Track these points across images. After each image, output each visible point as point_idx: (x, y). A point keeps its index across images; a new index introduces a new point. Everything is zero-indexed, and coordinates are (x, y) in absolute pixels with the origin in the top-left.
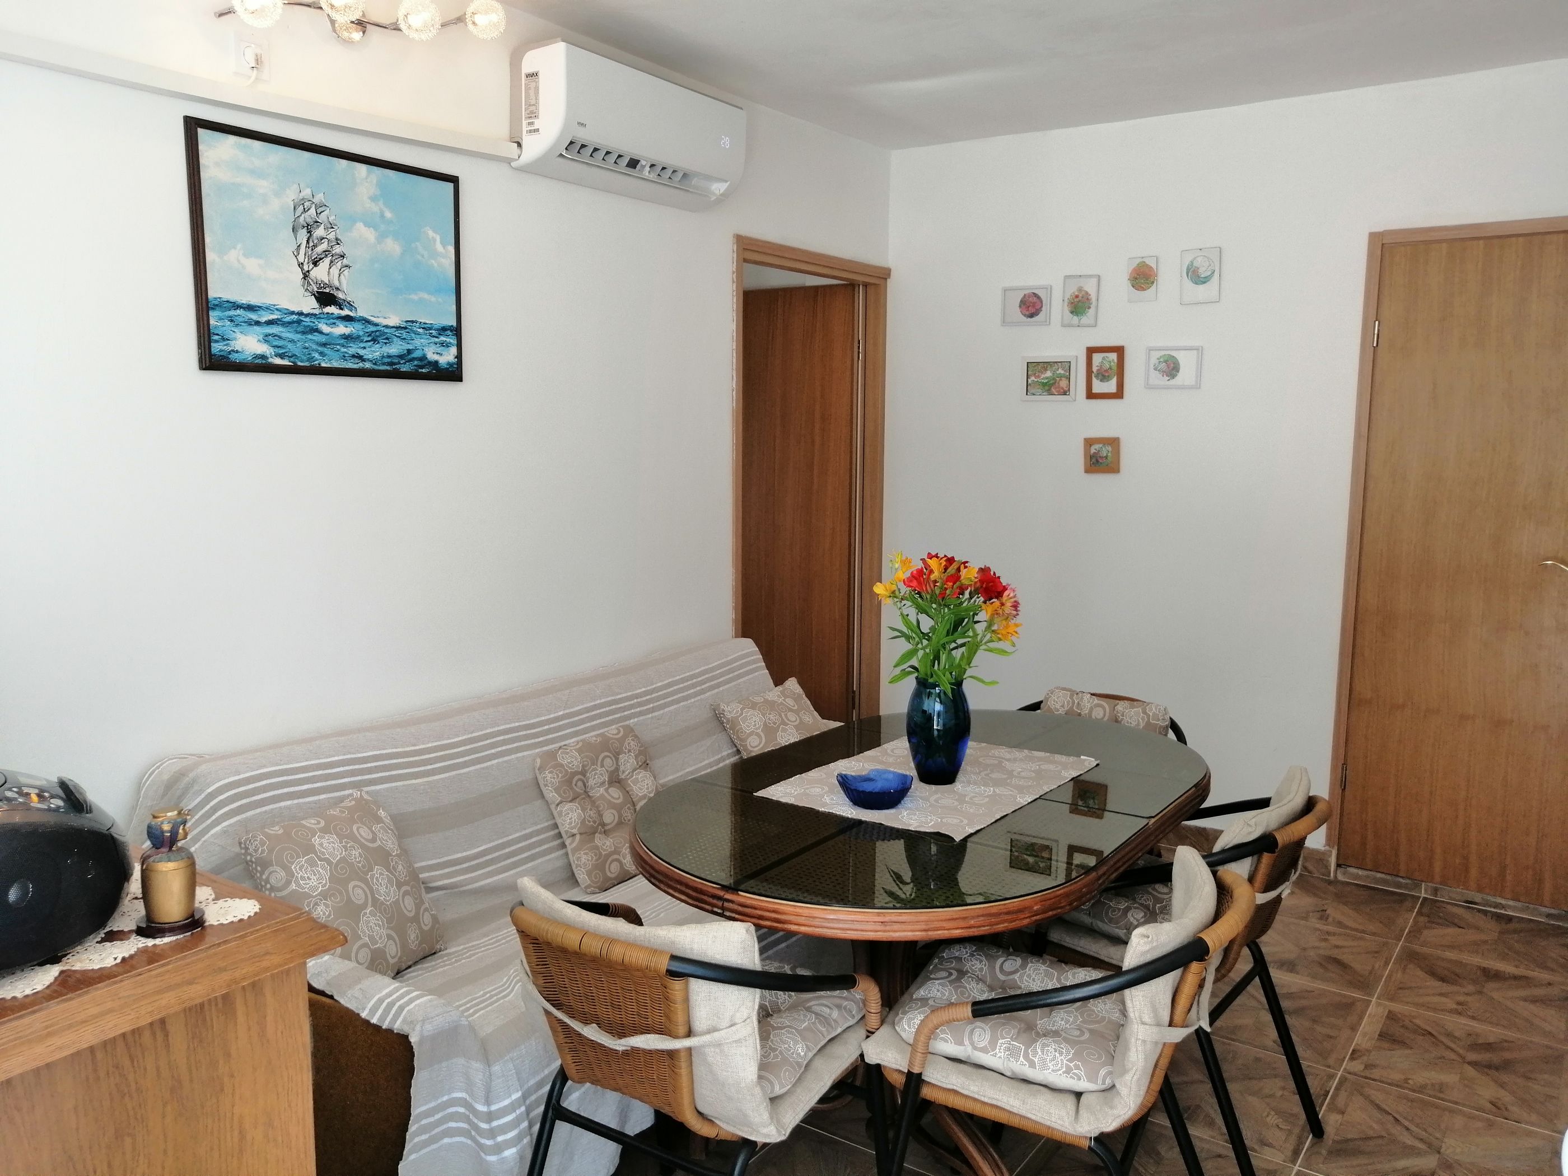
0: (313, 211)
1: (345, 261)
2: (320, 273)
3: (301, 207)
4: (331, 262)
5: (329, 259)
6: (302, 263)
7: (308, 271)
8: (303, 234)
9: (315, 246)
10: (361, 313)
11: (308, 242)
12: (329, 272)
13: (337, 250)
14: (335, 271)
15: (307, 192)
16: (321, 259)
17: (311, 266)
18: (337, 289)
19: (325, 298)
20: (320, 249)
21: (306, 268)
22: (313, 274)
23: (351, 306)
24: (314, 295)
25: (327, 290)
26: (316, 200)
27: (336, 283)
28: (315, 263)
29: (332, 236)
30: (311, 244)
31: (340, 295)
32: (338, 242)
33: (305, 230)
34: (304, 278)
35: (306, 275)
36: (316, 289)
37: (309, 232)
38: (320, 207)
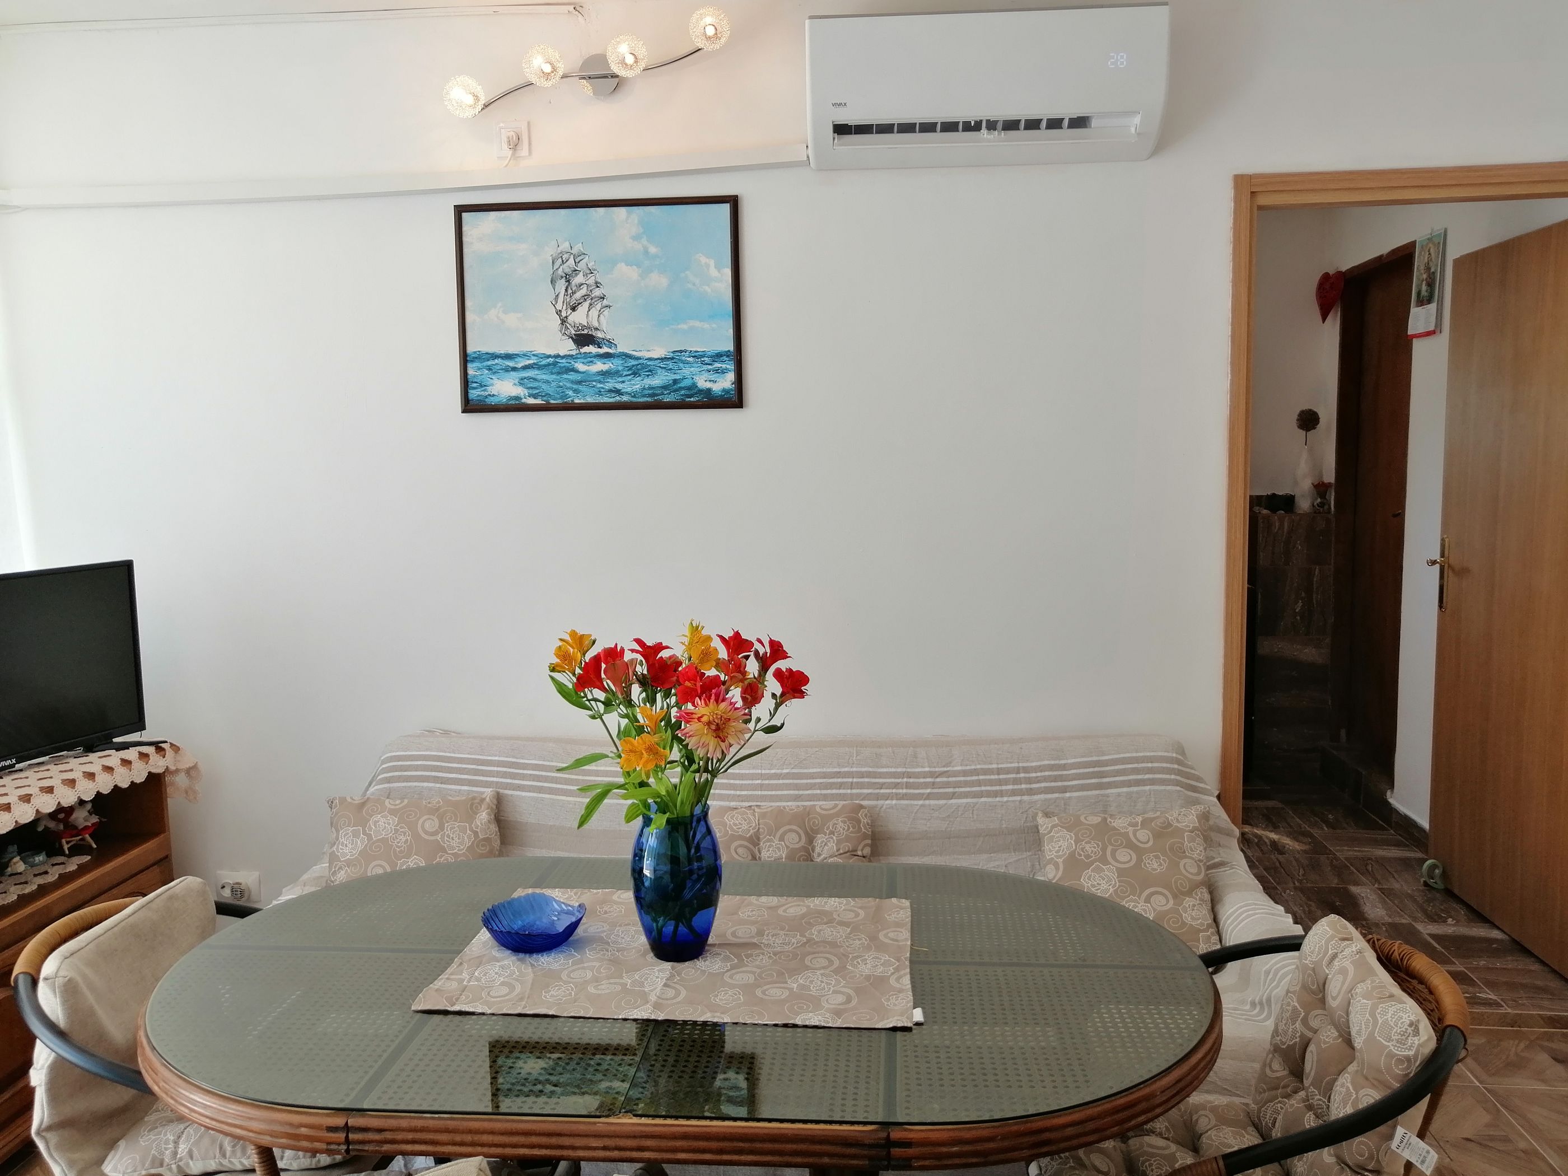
0: (571, 261)
1: (605, 302)
2: (579, 317)
3: (560, 260)
4: (591, 305)
5: (588, 302)
6: (560, 311)
7: (566, 317)
8: (561, 284)
9: (574, 293)
10: (621, 349)
11: (566, 290)
12: (587, 315)
13: (597, 292)
14: (594, 313)
15: (565, 246)
16: (579, 304)
17: (570, 311)
18: (596, 329)
19: (583, 339)
20: (578, 295)
21: (564, 314)
22: (570, 319)
23: (610, 343)
24: (572, 338)
25: (586, 332)
26: (575, 251)
27: (596, 324)
28: (574, 309)
29: (591, 281)
30: (570, 291)
31: (600, 335)
32: (597, 285)
33: (563, 280)
34: (562, 324)
35: (564, 321)
36: (574, 332)
37: (568, 281)
38: (578, 257)
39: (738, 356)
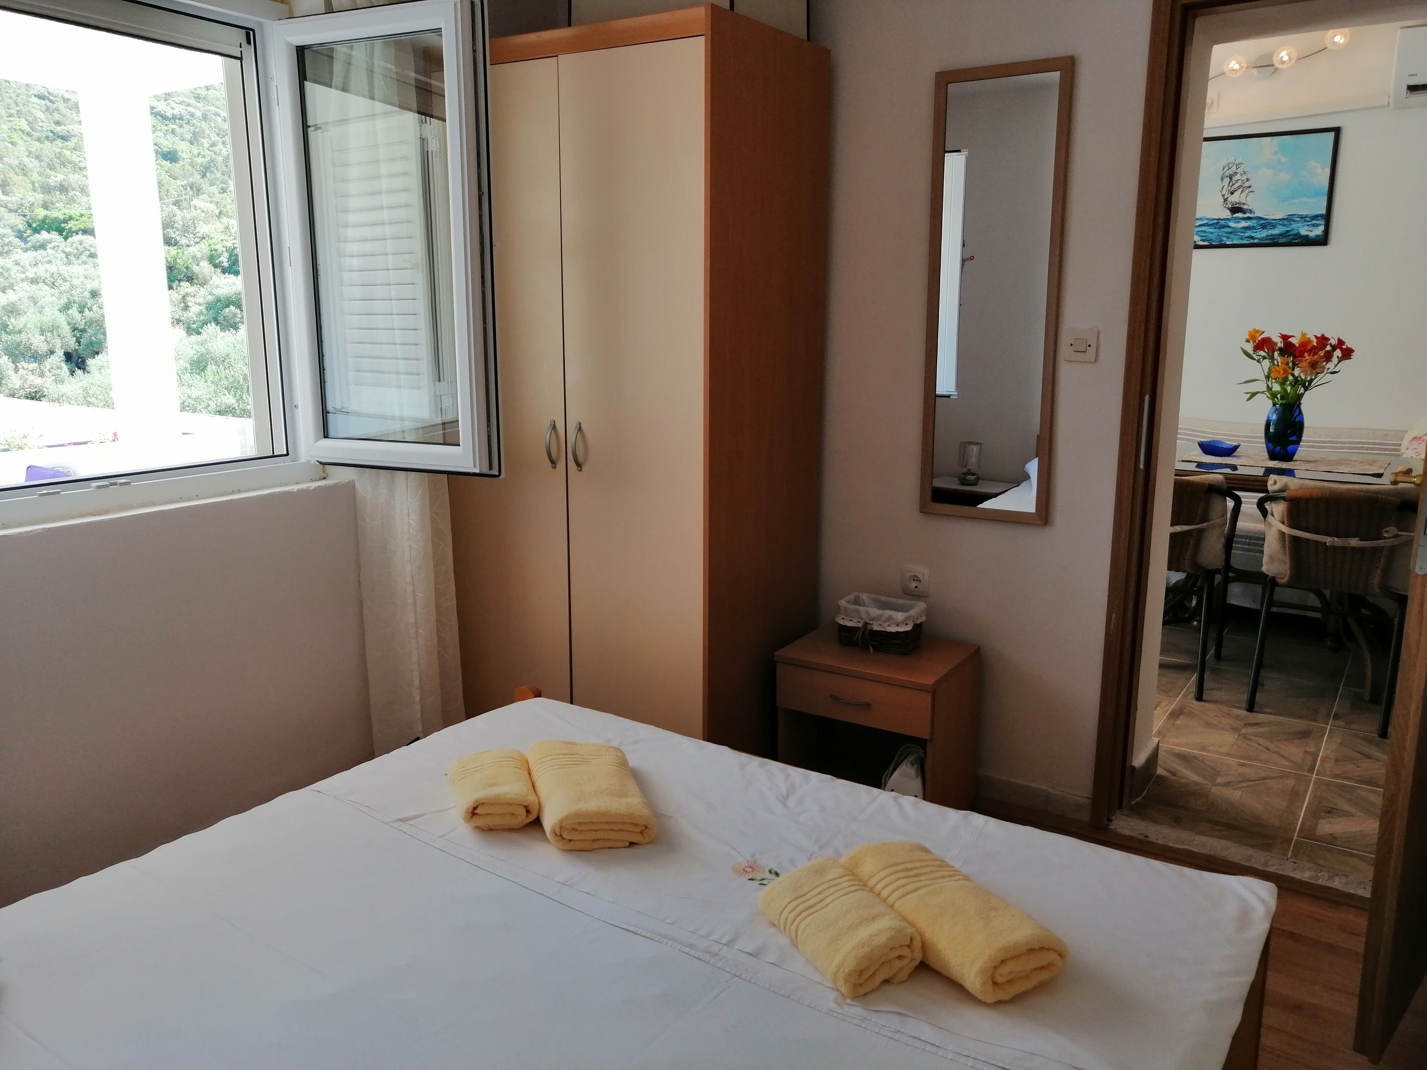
0: (1234, 168)
1: (1251, 189)
2: (1234, 198)
3: (1228, 167)
4: (1242, 191)
5: (1241, 189)
6: (1224, 195)
7: (1227, 198)
8: (1227, 180)
9: (1233, 185)
10: (1257, 215)
11: (1229, 184)
12: (1240, 197)
13: (1247, 184)
14: (1244, 194)
15: (1231, 160)
16: (1235, 191)
17: (1229, 195)
18: (1244, 204)
19: (1235, 210)
20: (1235, 186)
21: (1226, 197)
22: (1229, 199)
23: (1251, 211)
24: (1229, 209)
25: (1237, 205)
26: (1237, 162)
27: (1244, 201)
28: (1232, 193)
29: (1244, 178)
30: (1231, 184)
31: (1245, 207)
32: (1248, 180)
33: (1228, 178)
34: (1224, 202)
35: (1225, 200)
36: (1230, 206)
37: (1231, 178)
38: (1238, 166)
39: (1327, 217)
